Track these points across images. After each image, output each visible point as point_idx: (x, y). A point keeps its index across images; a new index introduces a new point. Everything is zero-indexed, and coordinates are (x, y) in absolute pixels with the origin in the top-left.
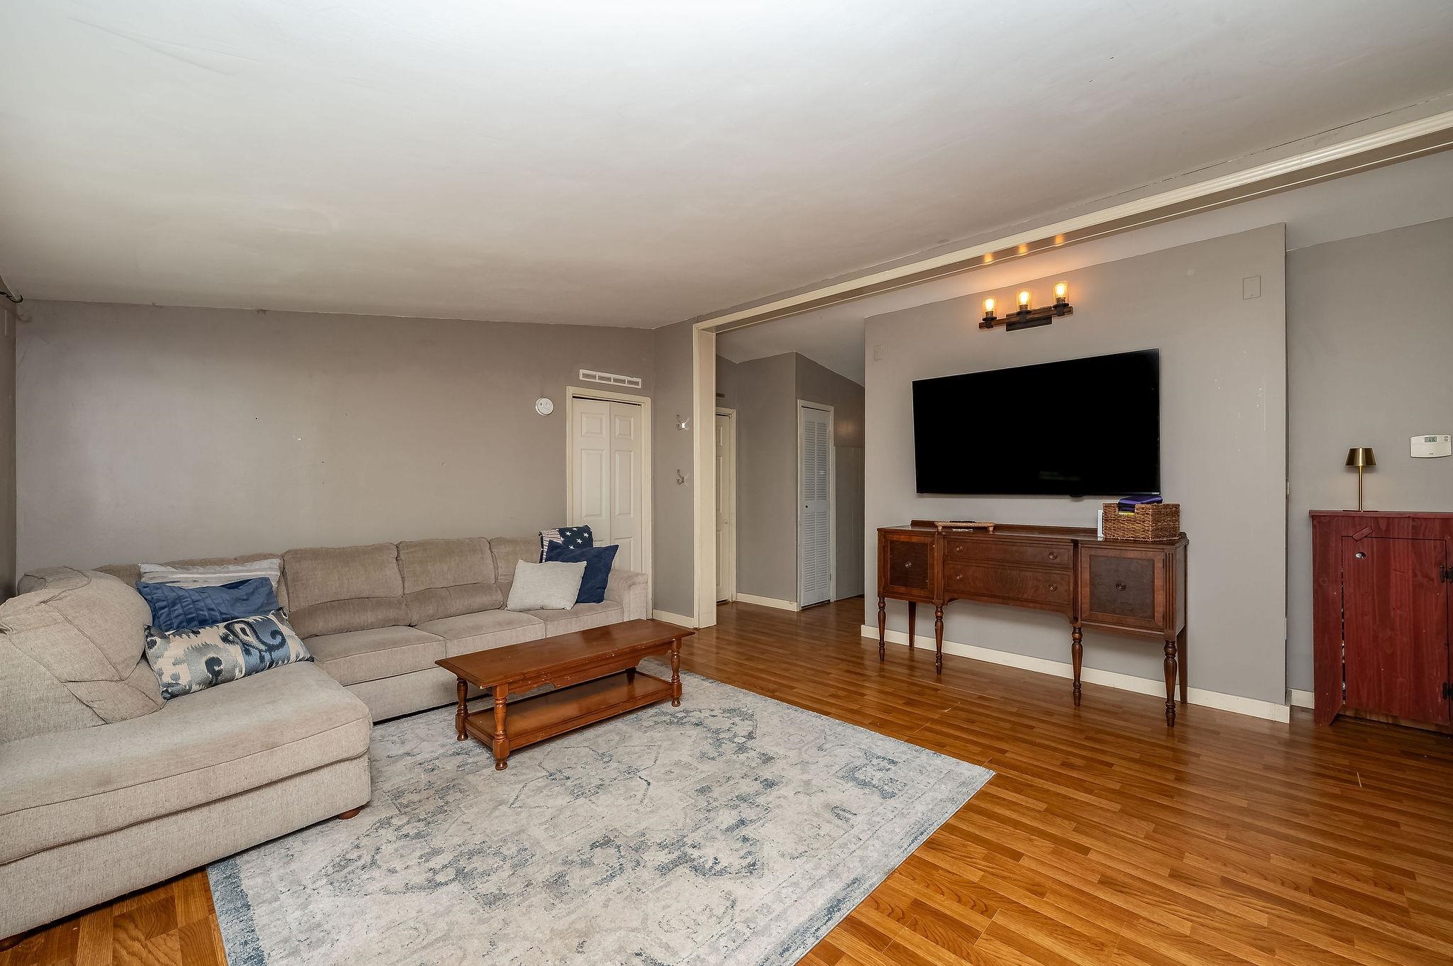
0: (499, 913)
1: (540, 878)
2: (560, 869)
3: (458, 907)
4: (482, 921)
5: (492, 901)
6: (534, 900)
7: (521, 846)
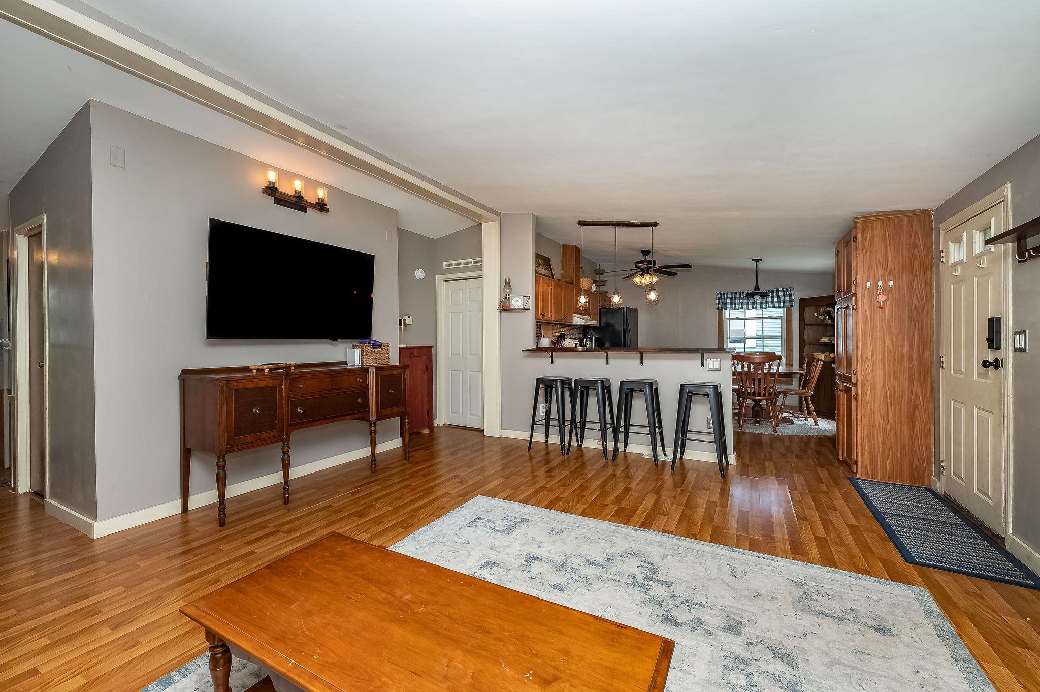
0: (790, 645)
1: (739, 640)
2: (719, 633)
3: (816, 673)
4: (804, 652)
5: (787, 659)
6: (758, 632)
7: (726, 672)
